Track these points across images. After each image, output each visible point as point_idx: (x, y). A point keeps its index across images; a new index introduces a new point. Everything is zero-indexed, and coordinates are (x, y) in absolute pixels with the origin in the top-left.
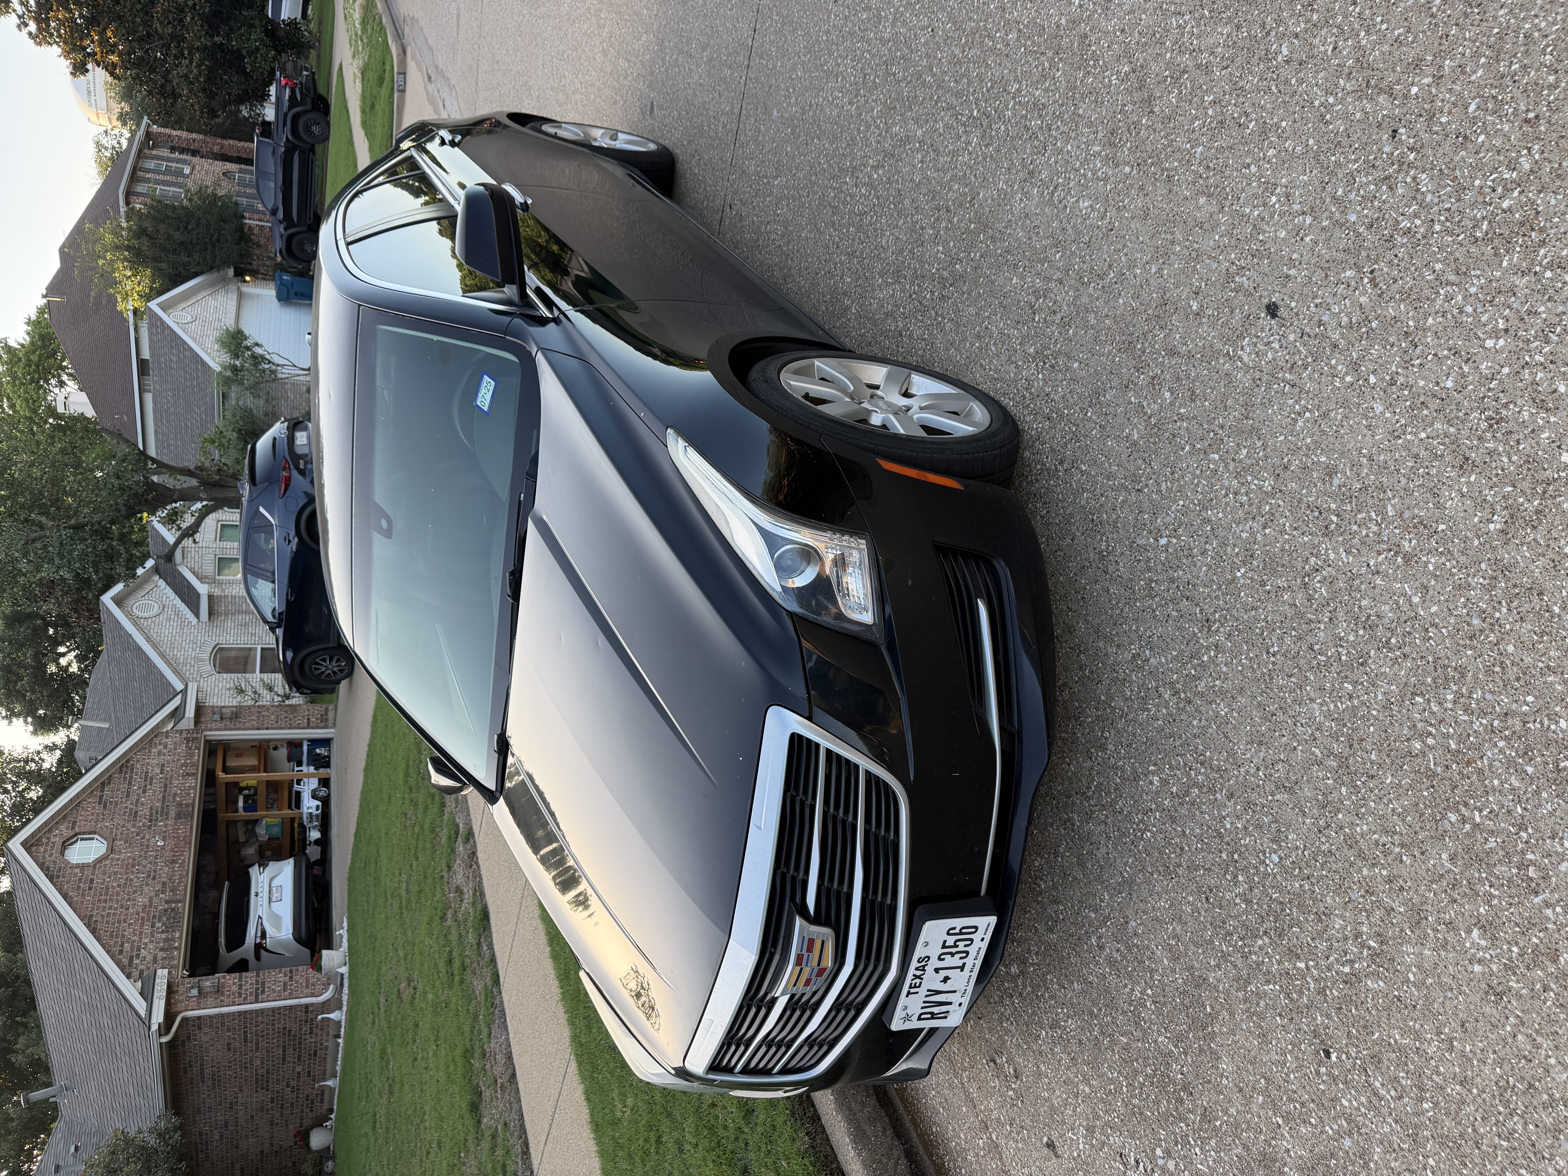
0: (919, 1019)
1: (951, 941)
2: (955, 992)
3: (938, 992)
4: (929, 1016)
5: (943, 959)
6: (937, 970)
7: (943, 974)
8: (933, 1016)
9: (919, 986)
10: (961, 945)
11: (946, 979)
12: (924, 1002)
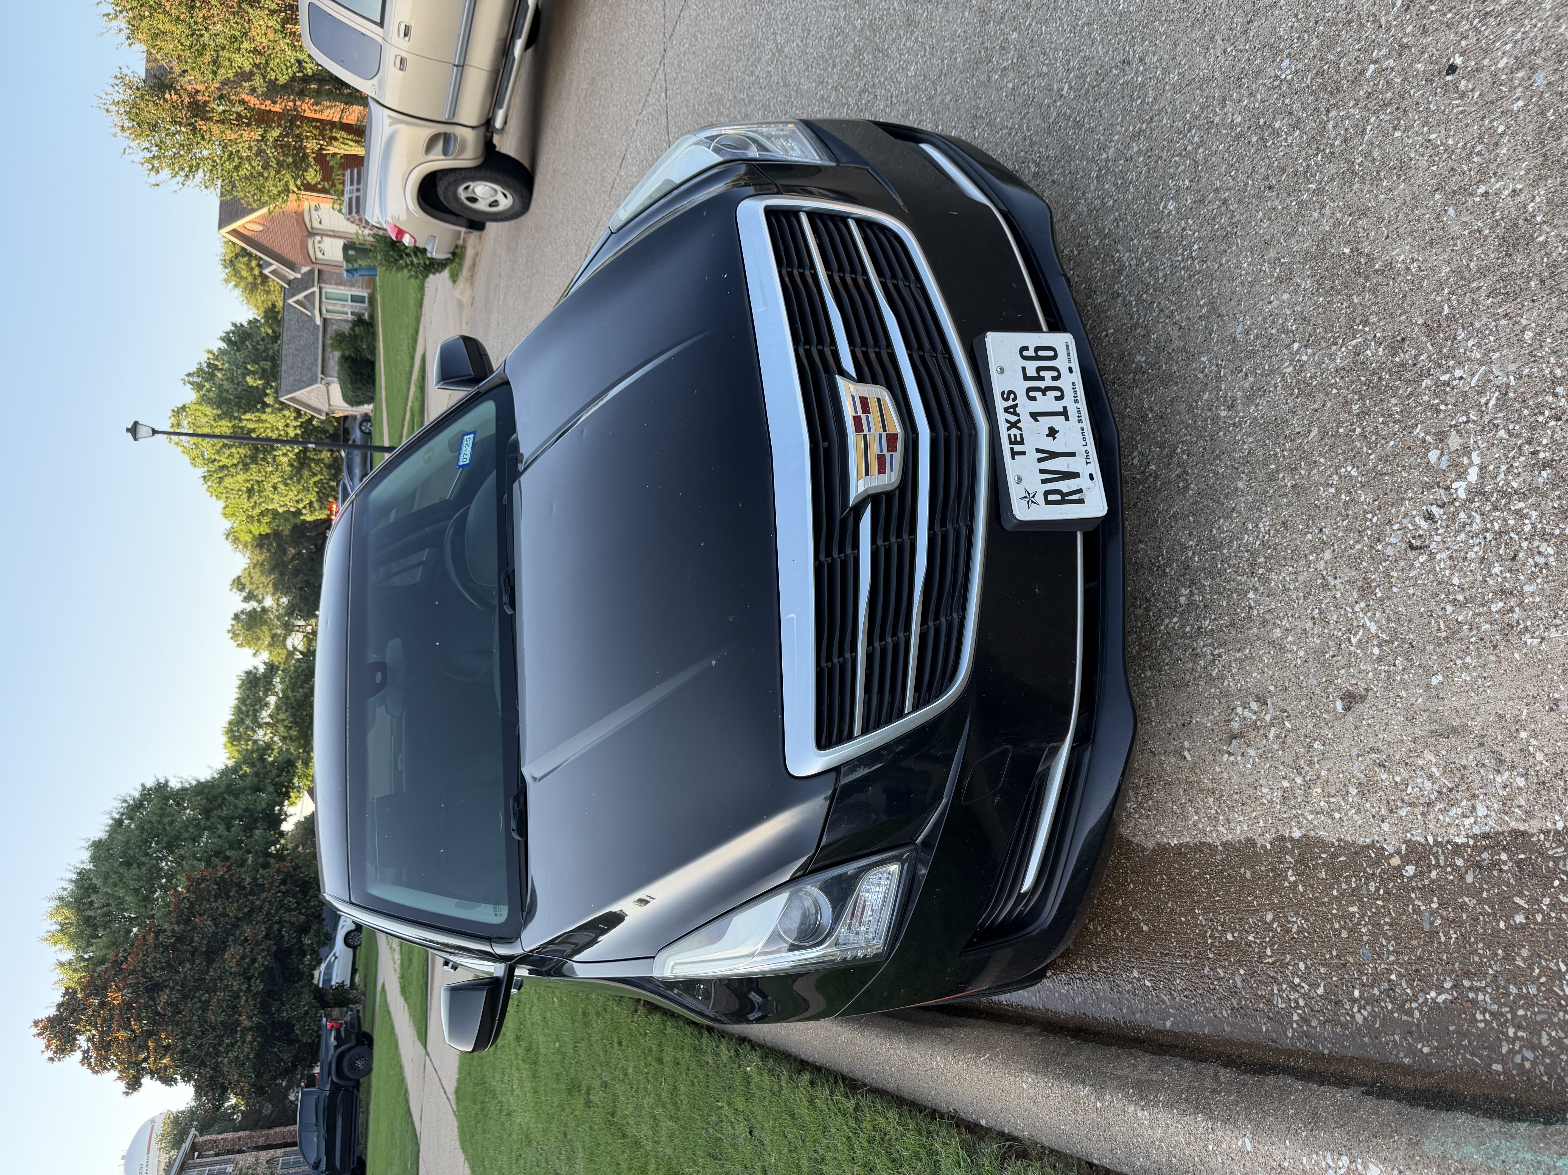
0: (1048, 502)
1: (1031, 368)
2: (1073, 454)
3: (1053, 455)
4: (1058, 497)
5: (1034, 399)
6: (1034, 416)
7: (1046, 422)
8: (1065, 499)
9: (1022, 442)
10: (1047, 375)
11: (1052, 433)
12: (1042, 471)
